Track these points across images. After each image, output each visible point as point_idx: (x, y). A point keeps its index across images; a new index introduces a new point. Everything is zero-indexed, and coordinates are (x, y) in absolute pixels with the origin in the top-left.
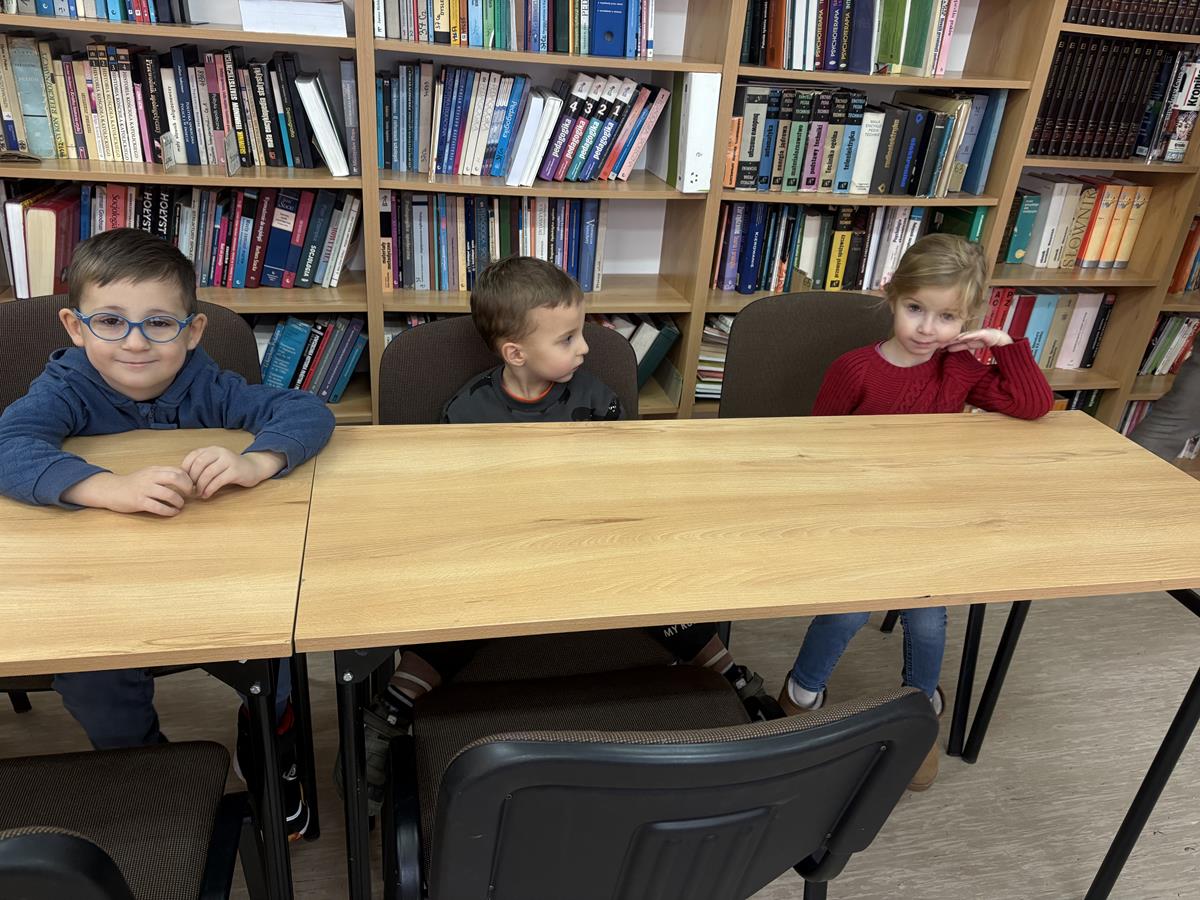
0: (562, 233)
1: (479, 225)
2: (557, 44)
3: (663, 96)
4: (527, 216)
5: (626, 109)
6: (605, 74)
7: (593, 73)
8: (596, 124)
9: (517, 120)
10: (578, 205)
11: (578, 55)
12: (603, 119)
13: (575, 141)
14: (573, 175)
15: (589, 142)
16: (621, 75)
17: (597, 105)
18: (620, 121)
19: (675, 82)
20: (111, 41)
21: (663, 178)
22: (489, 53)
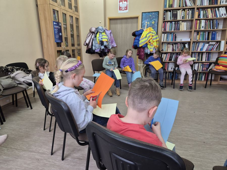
0: (207, 56)
1: (199, 55)
2: (208, 39)
3: (218, 43)
4: (204, 54)
5: (214, 45)
6: (213, 42)
7: (211, 42)
8: (211, 46)
9: (204, 46)
10: (209, 53)
11: (210, 40)
12: (212, 46)
13: (209, 47)
14: (209, 50)
15: (211, 48)
16: (214, 42)
17: (212, 44)
18: (214, 46)
19: (220, 42)
20: (171, 42)
21: (218, 50)
22: (202, 41)
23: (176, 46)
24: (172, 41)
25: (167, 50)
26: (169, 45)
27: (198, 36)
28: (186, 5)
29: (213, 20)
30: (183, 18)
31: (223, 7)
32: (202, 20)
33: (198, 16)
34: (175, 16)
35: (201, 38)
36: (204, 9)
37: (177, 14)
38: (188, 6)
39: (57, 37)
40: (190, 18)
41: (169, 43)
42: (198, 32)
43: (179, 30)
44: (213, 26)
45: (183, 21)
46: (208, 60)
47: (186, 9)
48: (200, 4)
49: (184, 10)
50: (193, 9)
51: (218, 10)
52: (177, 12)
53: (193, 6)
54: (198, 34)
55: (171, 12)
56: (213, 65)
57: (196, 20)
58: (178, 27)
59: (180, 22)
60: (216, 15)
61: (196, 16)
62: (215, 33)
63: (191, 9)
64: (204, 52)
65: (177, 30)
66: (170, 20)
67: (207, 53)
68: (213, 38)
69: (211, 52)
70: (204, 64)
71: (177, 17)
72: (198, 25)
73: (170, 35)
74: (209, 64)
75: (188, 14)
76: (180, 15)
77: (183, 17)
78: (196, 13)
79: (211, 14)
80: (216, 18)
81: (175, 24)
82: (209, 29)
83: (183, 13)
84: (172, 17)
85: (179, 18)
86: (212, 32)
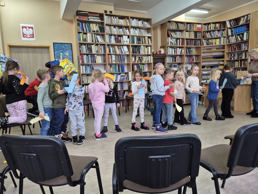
0: (121, 85)
2: (119, 71)
3: (127, 74)
4: (118, 84)
7: (122, 73)
9: (117, 77)
10: (122, 82)
13: (121, 78)
17: (122, 75)
18: (124, 76)
19: (128, 73)
21: (128, 80)
22: (114, 72)
25: (87, 81)
26: (88, 77)
27: (111, 68)
28: (98, 41)
29: (120, 55)
30: (97, 53)
31: (125, 45)
32: (113, 55)
33: (109, 52)
34: (90, 49)
35: (114, 70)
36: (113, 46)
37: (91, 48)
38: (100, 42)
40: (103, 53)
41: (88, 75)
42: (111, 65)
43: (96, 63)
44: (121, 61)
45: (98, 55)
46: (122, 89)
47: (99, 44)
48: (109, 41)
49: (97, 45)
50: (104, 45)
51: (123, 48)
52: (91, 46)
53: (104, 43)
54: (111, 67)
55: (85, 45)
56: (126, 93)
57: (108, 54)
58: (94, 60)
59: (95, 55)
60: (122, 52)
61: (107, 52)
62: (123, 66)
63: (102, 45)
64: (118, 82)
65: (94, 63)
66: (86, 53)
67: (120, 82)
68: (123, 70)
69: (123, 82)
70: (120, 92)
71: (92, 51)
72: (110, 59)
74: (123, 92)
75: (101, 49)
76: (94, 49)
77: (97, 51)
78: (107, 49)
79: (118, 51)
80: (122, 54)
81: (91, 57)
82: (119, 63)
83: (96, 48)
84: (88, 51)
85: (94, 52)
86: (121, 66)
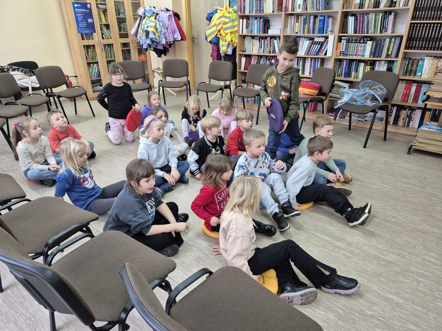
1: (299, 63)
5: (323, 43)
6: (320, 37)
7: (318, 37)
8: (317, 45)
10: (315, 59)
11: (316, 34)
12: (319, 44)
14: (313, 54)
15: (316, 48)
16: (322, 37)
17: (318, 42)
18: (322, 45)
20: (257, 36)
23: (264, 43)
24: (258, 34)
25: (252, 50)
26: (254, 41)
27: (297, 24)
35: (301, 29)
39: (83, 25)
41: (253, 37)
42: (297, 16)
43: (263, 12)
54: (297, 21)
62: (322, 18)
65: (260, 12)
69: (318, 58)
72: (290, 2)
73: (256, 21)
